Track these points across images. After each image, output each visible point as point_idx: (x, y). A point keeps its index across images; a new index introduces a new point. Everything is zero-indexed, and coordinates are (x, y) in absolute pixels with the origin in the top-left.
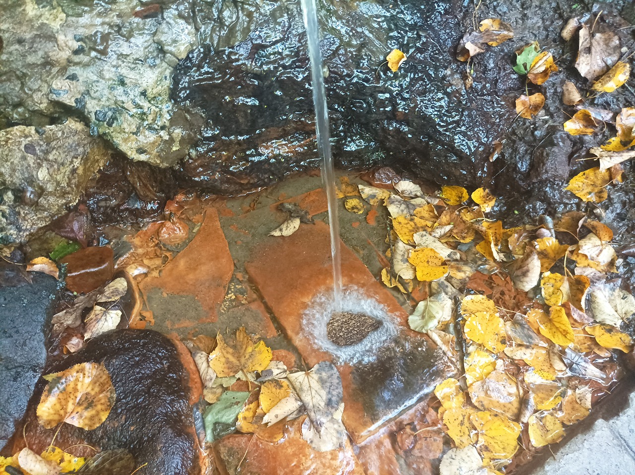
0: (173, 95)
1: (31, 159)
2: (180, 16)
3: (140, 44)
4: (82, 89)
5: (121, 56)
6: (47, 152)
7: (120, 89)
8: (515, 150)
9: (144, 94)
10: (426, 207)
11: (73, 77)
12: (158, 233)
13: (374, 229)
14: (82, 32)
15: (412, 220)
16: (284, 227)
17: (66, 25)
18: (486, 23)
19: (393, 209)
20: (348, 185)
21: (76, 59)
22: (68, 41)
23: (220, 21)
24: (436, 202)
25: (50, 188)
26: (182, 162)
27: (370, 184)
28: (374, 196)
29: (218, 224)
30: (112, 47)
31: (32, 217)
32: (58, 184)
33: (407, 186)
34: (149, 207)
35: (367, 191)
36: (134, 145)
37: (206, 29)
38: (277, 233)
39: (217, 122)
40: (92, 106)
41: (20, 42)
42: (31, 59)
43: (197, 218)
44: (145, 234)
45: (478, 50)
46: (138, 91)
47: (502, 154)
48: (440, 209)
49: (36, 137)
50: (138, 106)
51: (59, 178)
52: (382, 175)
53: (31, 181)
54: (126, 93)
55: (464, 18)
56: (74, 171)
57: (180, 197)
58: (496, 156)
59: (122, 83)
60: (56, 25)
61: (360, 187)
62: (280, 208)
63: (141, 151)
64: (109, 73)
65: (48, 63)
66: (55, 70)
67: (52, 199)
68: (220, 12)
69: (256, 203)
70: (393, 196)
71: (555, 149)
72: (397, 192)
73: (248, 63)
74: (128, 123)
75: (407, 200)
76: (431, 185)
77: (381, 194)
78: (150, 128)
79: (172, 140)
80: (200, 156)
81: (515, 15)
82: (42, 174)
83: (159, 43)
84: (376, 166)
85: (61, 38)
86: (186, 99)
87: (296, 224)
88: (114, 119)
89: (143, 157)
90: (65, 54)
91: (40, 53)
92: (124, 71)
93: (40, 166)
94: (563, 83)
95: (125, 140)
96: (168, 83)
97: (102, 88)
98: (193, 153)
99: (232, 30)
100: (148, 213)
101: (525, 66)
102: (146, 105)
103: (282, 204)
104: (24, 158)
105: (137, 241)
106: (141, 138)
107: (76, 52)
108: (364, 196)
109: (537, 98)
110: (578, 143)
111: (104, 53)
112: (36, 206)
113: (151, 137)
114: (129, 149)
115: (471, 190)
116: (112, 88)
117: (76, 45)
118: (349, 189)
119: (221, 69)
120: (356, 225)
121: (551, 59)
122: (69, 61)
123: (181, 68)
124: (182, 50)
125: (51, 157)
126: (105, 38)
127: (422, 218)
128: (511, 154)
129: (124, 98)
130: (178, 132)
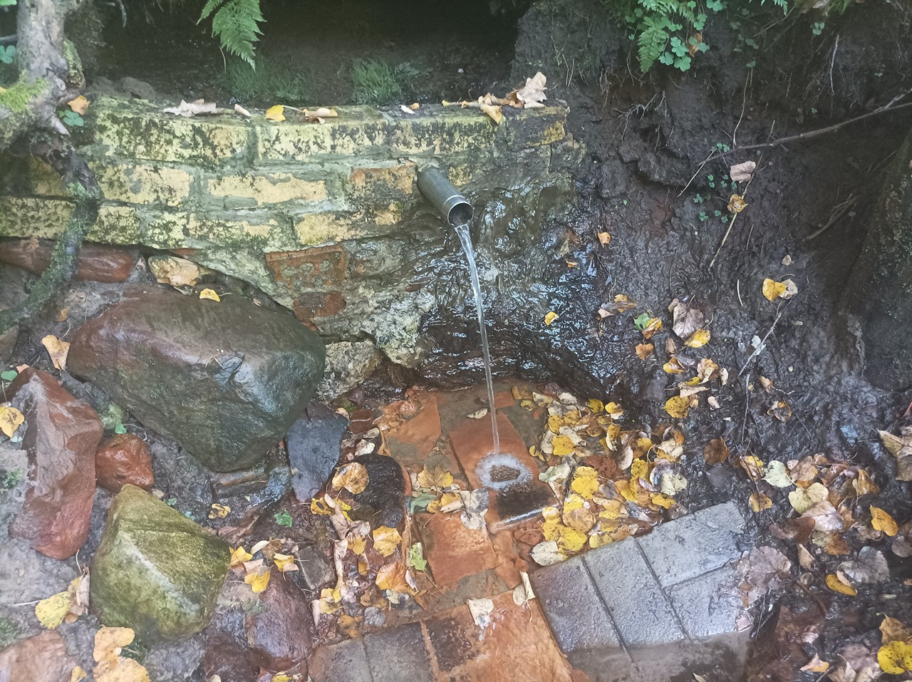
0: (419, 330)
1: (346, 357)
2: (429, 291)
3: (405, 305)
4: (376, 325)
5: (396, 310)
6: (354, 355)
7: (393, 326)
8: (631, 379)
9: (404, 329)
10: (575, 412)
11: (372, 320)
12: (399, 407)
13: (536, 421)
14: (380, 299)
15: (563, 419)
16: (477, 413)
17: (374, 296)
18: (619, 297)
19: (551, 410)
20: (526, 391)
21: (375, 311)
22: (373, 303)
23: (449, 293)
24: (583, 409)
25: (352, 373)
26: (419, 366)
27: (542, 393)
28: (542, 400)
29: (436, 406)
30: (393, 305)
31: (341, 386)
32: (357, 371)
33: (566, 396)
34: (397, 390)
35: (538, 396)
36: (396, 355)
37: (442, 297)
38: (472, 416)
39: (442, 345)
40: (379, 334)
41: (353, 304)
42: (356, 312)
43: (424, 401)
44: (392, 407)
45: (608, 314)
46: (402, 327)
47: (622, 381)
48: (584, 414)
49: (351, 347)
50: (401, 335)
51: (357, 368)
52: (549, 387)
53: (345, 369)
54: (396, 328)
55: (603, 293)
56: (365, 366)
57: (416, 388)
58: (618, 381)
59: (395, 323)
60: (369, 296)
61: (534, 393)
62: (477, 401)
63: (398, 358)
64: (389, 318)
65: (363, 313)
66: (365, 316)
67: (352, 379)
68: (450, 289)
69: (462, 397)
70: (555, 402)
71: (654, 381)
72: (558, 400)
73: (462, 315)
74: (394, 343)
75: (564, 406)
76: (583, 398)
77: (546, 399)
78: (405, 346)
79: (415, 353)
80: (430, 363)
81: (639, 293)
82: (350, 366)
83: (416, 304)
84: (547, 380)
85: (371, 302)
86: (426, 332)
87: (485, 412)
88: (388, 341)
89: (399, 362)
90: (370, 309)
91: (361, 309)
92: (396, 317)
93: (350, 361)
94: (666, 338)
95: (392, 352)
96: (417, 324)
97: (384, 325)
98: (426, 361)
99: (455, 298)
100: (394, 395)
101: (641, 326)
102: (404, 334)
103: (479, 399)
104: (344, 357)
105: (386, 411)
106: (399, 351)
107: (376, 308)
108: (535, 400)
109: (649, 347)
110: (671, 378)
111: (388, 309)
112: (344, 381)
113: (404, 351)
114: (392, 356)
115: (605, 403)
116: (389, 325)
117: (376, 305)
118: (527, 394)
119: (447, 318)
120: (525, 417)
121: (660, 322)
122: (372, 312)
123: (424, 317)
124: (427, 307)
125: (356, 358)
126: (390, 302)
127: (570, 418)
128: (627, 382)
129: (394, 331)
130: (419, 350)
